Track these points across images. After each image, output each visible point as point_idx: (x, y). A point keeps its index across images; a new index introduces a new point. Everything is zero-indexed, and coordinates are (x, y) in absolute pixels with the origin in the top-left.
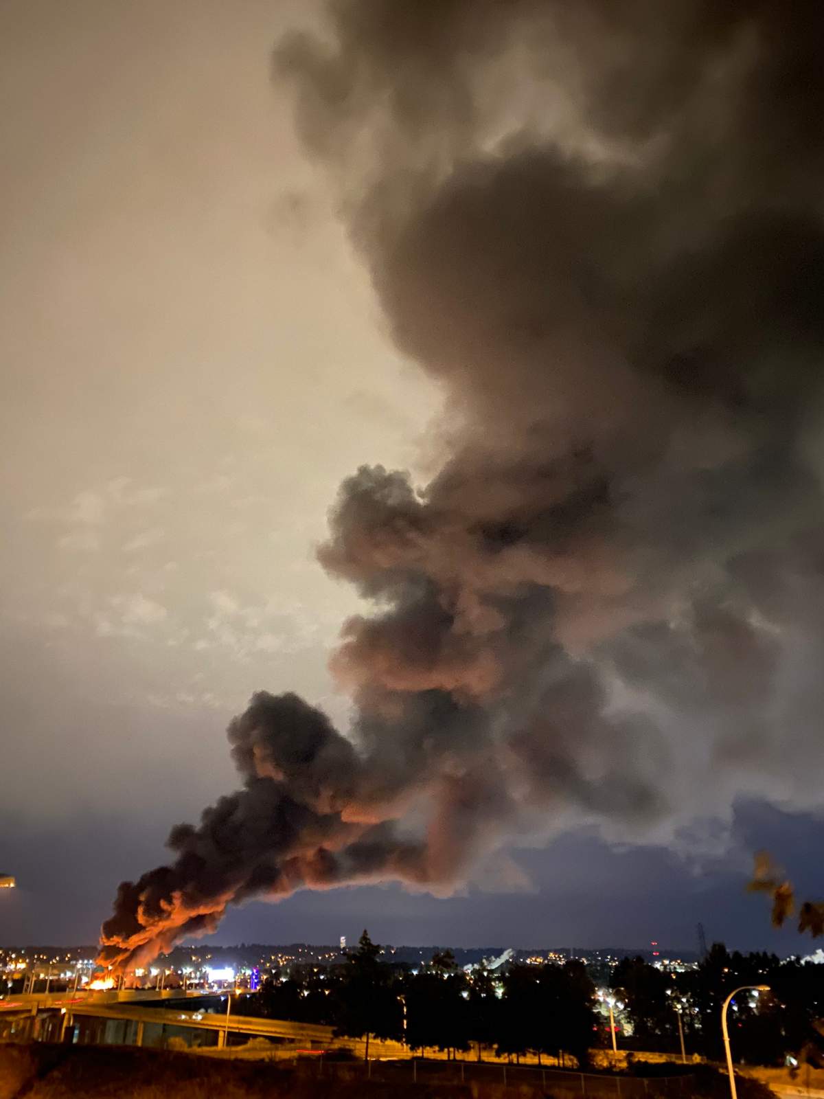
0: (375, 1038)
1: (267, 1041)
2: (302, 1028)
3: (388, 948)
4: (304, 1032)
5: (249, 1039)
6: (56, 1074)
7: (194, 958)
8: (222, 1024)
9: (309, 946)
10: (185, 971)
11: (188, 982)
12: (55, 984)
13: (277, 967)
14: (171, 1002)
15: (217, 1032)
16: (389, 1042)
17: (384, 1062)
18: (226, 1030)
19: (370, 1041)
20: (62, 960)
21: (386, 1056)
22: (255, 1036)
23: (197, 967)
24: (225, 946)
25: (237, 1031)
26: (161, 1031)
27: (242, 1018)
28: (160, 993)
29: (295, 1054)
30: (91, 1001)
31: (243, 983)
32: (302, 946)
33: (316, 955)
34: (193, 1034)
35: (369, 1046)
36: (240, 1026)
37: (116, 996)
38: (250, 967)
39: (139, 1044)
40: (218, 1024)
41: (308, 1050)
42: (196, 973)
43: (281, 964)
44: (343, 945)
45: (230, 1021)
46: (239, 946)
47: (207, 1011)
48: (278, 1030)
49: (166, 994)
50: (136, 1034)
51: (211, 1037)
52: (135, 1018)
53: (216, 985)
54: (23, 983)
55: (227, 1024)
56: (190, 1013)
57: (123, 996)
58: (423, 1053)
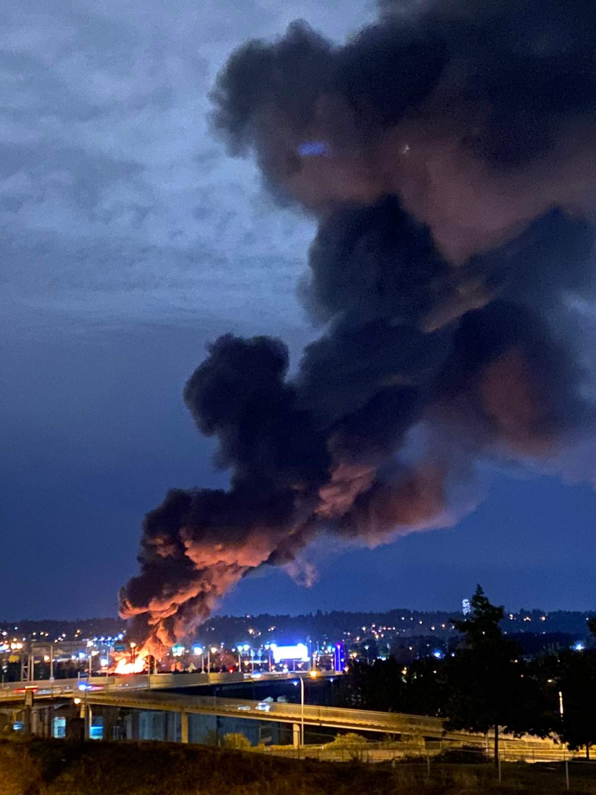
0: (506, 732)
1: (361, 737)
2: (412, 722)
3: (537, 614)
4: (414, 727)
5: (336, 735)
6: (67, 777)
7: (251, 631)
8: (297, 716)
9: (416, 613)
10: (240, 648)
11: (246, 663)
12: (64, 667)
13: (372, 642)
14: (224, 688)
15: (290, 726)
16: (527, 738)
17: (531, 765)
18: (302, 723)
19: (500, 736)
20: (70, 638)
21: (533, 758)
22: (344, 732)
23: (256, 643)
24: (293, 614)
25: (318, 724)
26: (215, 726)
27: (322, 709)
28: (206, 678)
29: (401, 754)
30: (114, 687)
31: (324, 663)
32: (407, 613)
33: (427, 624)
34: (260, 729)
35: (499, 743)
36: (322, 718)
37: (147, 680)
38: (331, 641)
39: (185, 740)
40: (290, 716)
41: (421, 749)
42: (256, 652)
43: (377, 637)
44: (465, 611)
45: (306, 712)
46: (314, 614)
47: (275, 700)
48: (376, 724)
49: (214, 678)
50: (179, 730)
51: (283, 732)
52: (175, 710)
53: (286, 666)
54: (20, 668)
55: (302, 716)
56: (254, 702)
57: (157, 681)
58: (588, 753)
